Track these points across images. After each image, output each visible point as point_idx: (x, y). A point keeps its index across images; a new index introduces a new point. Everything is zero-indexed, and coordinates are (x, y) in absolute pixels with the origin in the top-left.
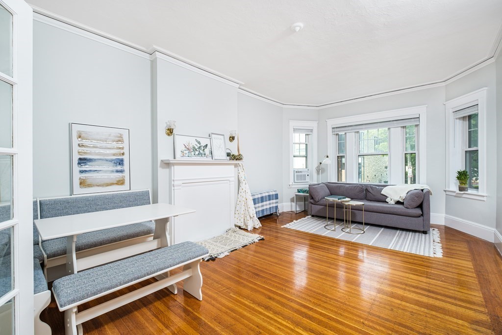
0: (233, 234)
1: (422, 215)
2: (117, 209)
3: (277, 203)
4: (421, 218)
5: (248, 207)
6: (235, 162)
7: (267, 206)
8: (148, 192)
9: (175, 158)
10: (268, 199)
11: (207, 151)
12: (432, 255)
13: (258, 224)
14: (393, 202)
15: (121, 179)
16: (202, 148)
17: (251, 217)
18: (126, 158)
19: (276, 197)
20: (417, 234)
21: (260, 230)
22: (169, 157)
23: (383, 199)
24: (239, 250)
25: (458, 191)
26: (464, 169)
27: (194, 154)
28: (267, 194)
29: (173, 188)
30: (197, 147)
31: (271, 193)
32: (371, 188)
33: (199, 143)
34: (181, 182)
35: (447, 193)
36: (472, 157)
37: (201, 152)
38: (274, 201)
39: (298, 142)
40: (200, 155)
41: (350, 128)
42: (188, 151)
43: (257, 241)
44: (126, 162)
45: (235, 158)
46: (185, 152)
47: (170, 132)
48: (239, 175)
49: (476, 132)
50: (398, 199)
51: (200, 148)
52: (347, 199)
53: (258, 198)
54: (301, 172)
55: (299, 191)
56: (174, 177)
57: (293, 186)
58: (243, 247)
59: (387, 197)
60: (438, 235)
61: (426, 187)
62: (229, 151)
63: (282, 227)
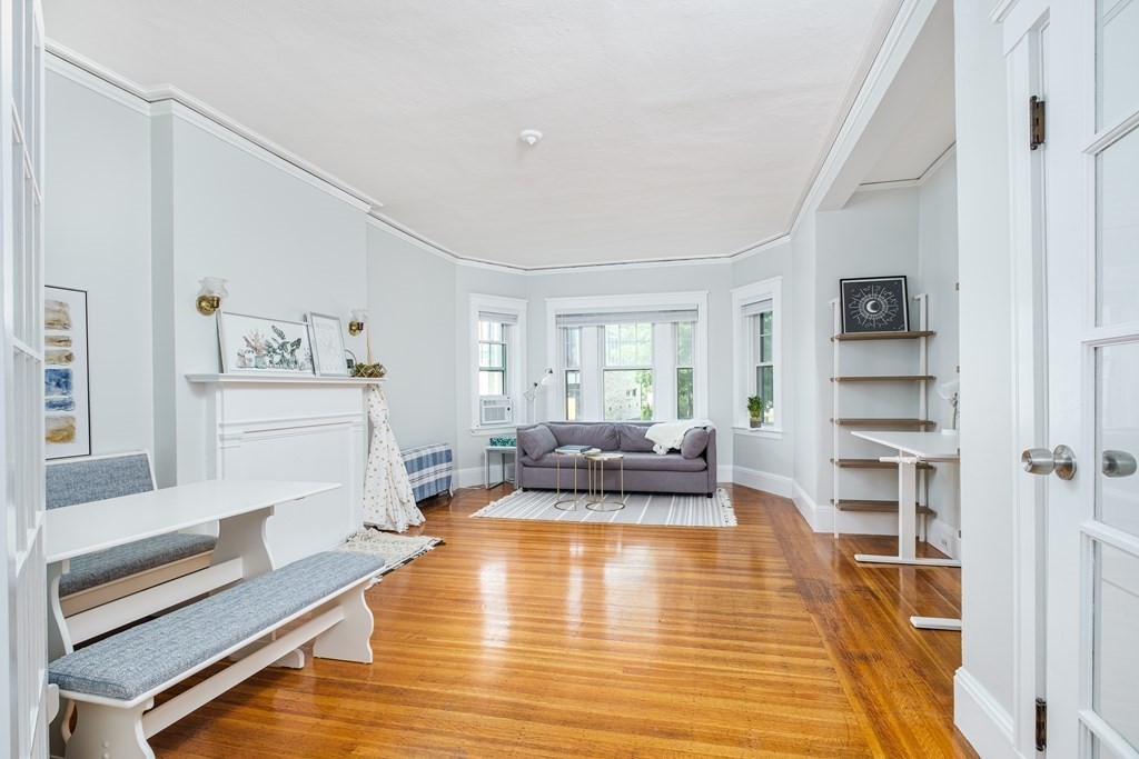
0: (367, 543)
1: (706, 468)
2: (143, 494)
3: (449, 469)
4: (705, 473)
5: (396, 480)
6: (366, 380)
7: (430, 475)
8: (143, 460)
9: (222, 371)
10: (431, 462)
11: (301, 355)
12: (724, 525)
13: (417, 517)
14: (663, 452)
15: (62, 425)
16: (289, 348)
17: (403, 503)
18: (77, 369)
19: (448, 456)
20: (700, 498)
21: (422, 529)
22: (206, 367)
23: (648, 448)
24: (399, 569)
25: (749, 427)
26: (755, 395)
27: (271, 362)
28: (429, 452)
29: (219, 444)
30: (275, 346)
31: (437, 450)
32: (629, 428)
33: (281, 335)
34: (239, 431)
35: (737, 432)
36: (765, 376)
37: (288, 356)
38: (444, 466)
39: (486, 338)
40: (285, 365)
41: (589, 318)
42: (255, 354)
43: (430, 547)
44: (78, 381)
45: (365, 372)
46: (247, 356)
47: (209, 304)
48: (372, 410)
49: (770, 337)
50: (670, 445)
51: (283, 346)
52: (594, 451)
53: (412, 461)
54: (494, 402)
55: (493, 443)
56: (223, 419)
57: (481, 433)
58: (406, 562)
59: (653, 443)
60: (727, 497)
61: (708, 423)
62: (350, 357)
63: (471, 516)
